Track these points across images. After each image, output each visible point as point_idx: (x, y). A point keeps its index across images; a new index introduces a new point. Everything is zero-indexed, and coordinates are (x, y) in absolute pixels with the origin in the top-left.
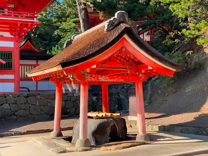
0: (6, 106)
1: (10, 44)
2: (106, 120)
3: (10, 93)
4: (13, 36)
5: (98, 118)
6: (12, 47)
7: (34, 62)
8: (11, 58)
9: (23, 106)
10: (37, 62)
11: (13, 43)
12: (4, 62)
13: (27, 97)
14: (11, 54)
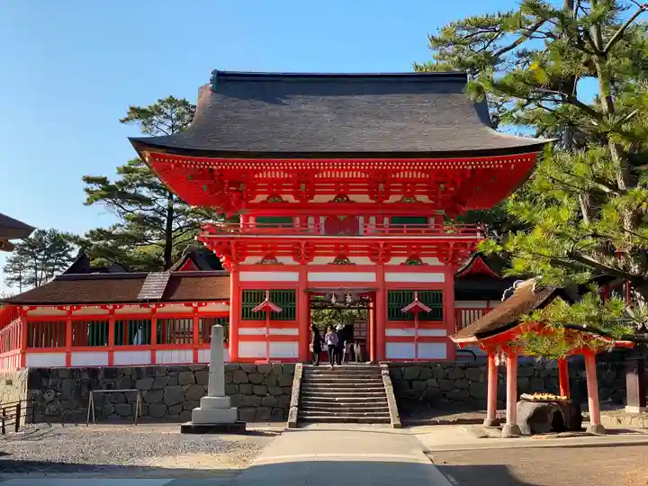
0: (432, 382)
1: (439, 278)
2: (546, 404)
3: (440, 361)
4: (443, 264)
5: (536, 400)
6: (442, 283)
7: (483, 304)
8: (441, 302)
9: (458, 383)
10: (488, 304)
11: (443, 275)
12: (429, 310)
13: (464, 368)
14: (441, 295)
